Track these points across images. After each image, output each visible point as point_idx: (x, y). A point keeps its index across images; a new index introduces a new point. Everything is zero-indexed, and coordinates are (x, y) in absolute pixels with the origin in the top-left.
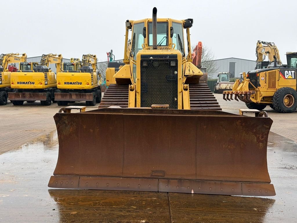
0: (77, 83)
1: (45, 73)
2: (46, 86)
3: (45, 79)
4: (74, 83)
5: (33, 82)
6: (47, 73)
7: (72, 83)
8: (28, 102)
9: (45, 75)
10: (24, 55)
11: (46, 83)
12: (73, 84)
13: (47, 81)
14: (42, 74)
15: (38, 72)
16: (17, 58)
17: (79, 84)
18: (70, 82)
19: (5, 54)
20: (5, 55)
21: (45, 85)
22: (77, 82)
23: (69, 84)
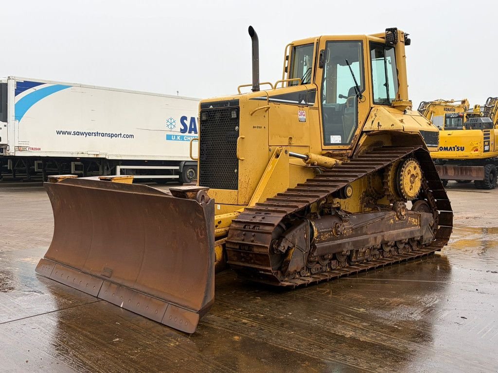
0: (456, 149)
1: (484, 131)
2: (487, 155)
3: (484, 142)
4: (451, 148)
5: (461, 147)
6: (489, 131)
7: (447, 147)
8: (459, 181)
9: (484, 135)
10: (463, 102)
11: (487, 148)
12: (449, 150)
13: (489, 145)
14: (479, 133)
15: (473, 129)
16: (450, 108)
17: (459, 150)
18: (445, 147)
19: (427, 101)
20: (428, 103)
21: (485, 151)
22: (456, 146)
23: (442, 150)
